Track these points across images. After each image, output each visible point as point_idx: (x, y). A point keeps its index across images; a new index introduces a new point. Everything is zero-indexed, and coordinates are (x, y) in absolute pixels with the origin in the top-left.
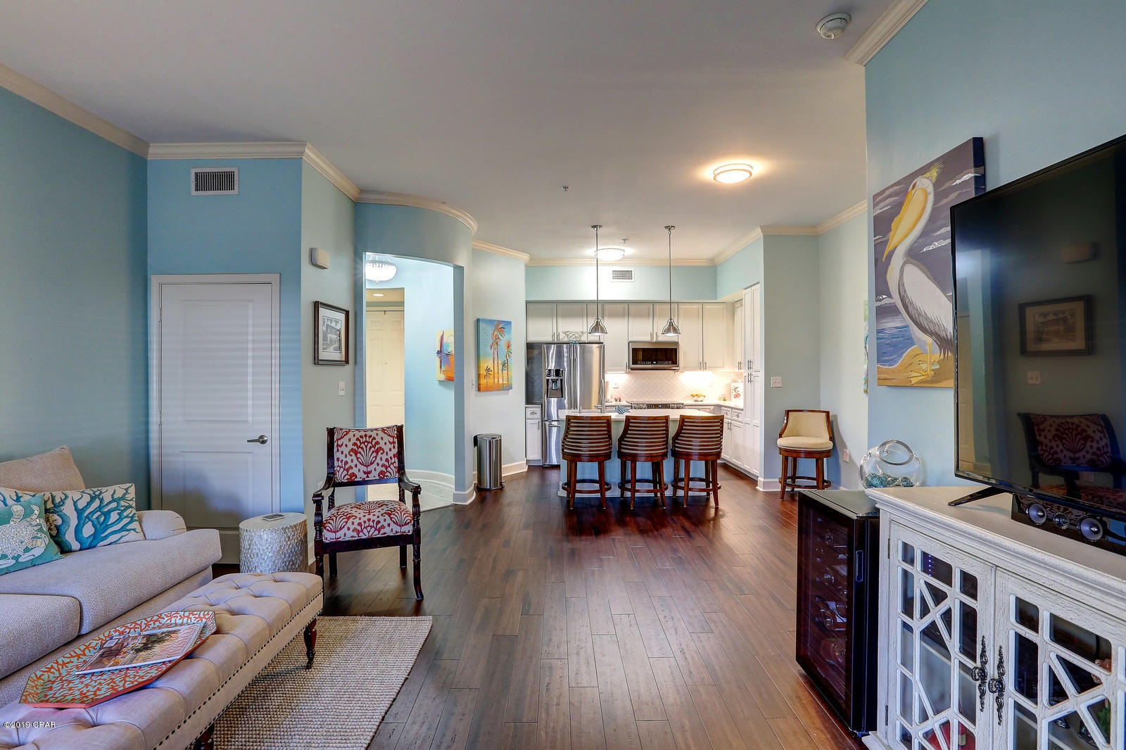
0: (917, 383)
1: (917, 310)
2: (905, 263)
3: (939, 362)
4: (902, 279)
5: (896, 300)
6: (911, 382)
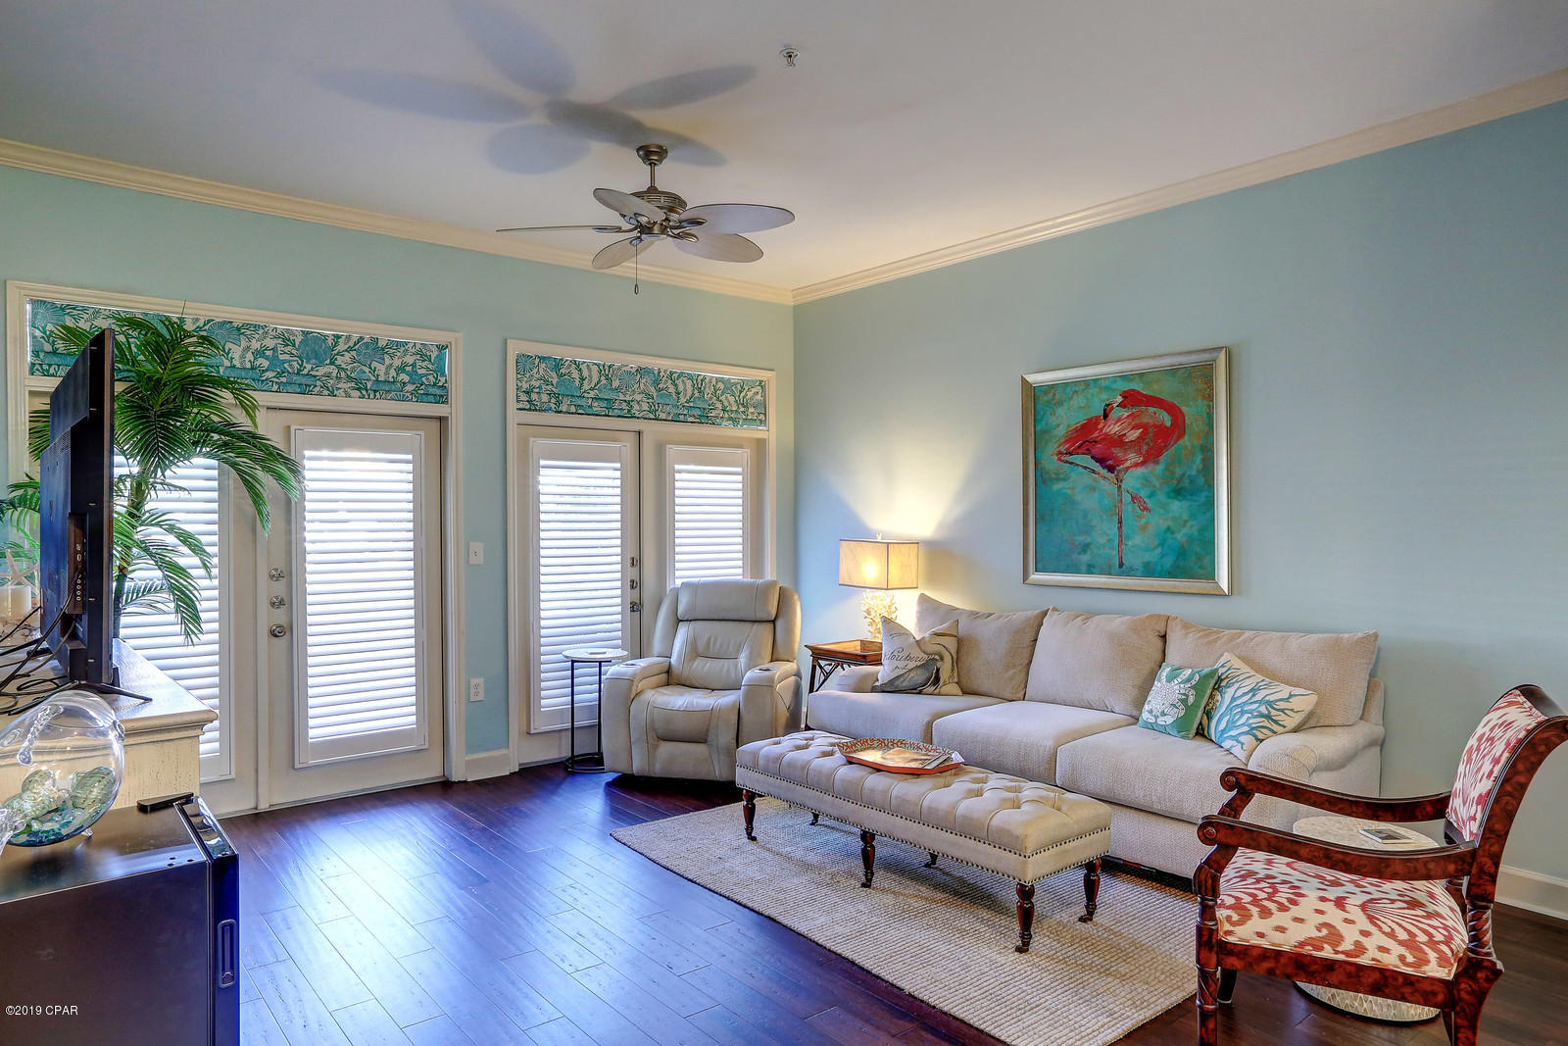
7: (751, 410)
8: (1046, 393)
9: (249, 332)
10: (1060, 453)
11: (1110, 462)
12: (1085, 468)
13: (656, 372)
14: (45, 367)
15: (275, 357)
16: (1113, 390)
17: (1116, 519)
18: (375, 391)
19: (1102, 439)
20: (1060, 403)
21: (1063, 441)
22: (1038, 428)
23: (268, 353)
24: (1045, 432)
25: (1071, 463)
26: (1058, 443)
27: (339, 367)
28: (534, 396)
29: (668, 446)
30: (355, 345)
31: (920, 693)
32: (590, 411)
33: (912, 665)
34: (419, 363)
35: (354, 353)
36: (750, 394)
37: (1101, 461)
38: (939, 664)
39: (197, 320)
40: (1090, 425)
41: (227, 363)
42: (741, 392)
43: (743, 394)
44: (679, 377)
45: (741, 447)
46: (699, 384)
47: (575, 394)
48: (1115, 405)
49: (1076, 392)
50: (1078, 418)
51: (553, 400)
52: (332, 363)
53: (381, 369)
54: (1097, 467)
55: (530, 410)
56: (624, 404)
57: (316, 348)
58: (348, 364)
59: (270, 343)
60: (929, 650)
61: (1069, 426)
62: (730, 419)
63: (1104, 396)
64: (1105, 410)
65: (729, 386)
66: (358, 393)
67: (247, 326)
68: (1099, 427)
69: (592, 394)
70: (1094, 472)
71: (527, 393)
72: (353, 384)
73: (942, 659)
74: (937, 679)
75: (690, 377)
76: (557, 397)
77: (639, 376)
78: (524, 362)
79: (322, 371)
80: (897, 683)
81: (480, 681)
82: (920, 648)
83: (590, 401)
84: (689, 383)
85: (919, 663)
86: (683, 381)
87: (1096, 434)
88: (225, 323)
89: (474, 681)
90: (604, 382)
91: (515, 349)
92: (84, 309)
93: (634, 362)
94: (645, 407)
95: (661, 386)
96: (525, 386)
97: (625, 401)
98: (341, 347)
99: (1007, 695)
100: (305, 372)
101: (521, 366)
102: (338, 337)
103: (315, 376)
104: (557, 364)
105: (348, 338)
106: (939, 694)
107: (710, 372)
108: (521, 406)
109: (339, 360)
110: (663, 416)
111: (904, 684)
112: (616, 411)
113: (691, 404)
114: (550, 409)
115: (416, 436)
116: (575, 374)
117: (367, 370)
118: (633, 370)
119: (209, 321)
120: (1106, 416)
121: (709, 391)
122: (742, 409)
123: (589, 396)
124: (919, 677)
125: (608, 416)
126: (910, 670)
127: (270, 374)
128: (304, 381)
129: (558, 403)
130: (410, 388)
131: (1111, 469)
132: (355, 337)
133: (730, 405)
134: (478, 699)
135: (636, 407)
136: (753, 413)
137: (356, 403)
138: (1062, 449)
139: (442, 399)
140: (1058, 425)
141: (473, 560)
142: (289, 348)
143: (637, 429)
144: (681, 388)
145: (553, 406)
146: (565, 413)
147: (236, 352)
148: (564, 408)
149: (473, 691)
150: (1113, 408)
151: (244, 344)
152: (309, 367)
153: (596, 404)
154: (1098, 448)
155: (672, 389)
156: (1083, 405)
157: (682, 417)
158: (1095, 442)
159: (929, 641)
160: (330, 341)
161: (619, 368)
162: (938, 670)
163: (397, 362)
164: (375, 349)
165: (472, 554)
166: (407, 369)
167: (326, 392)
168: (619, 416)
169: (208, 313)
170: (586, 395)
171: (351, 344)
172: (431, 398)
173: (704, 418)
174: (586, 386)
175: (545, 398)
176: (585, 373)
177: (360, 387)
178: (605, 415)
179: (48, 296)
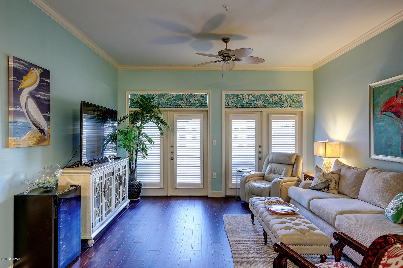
0: (32, 145)
1: (33, 117)
2: (28, 97)
3: (39, 137)
4: (27, 103)
5: (24, 110)
6: (29, 145)
7: (298, 103)
8: (377, 90)
9: (165, 95)
10: (381, 111)
11: (398, 114)
12: (390, 116)
13: (266, 95)
14: (132, 106)
15: (170, 100)
16: (399, 86)
17: (400, 136)
18: (191, 106)
19: (396, 105)
20: (381, 93)
21: (382, 107)
22: (375, 103)
23: (169, 99)
24: (377, 104)
25: (385, 115)
26: (381, 108)
27: (183, 101)
28: (230, 104)
29: (270, 115)
30: (187, 96)
31: (323, 191)
32: (245, 107)
33: (320, 182)
34: (201, 98)
35: (186, 98)
36: (297, 99)
37: (395, 113)
38: (330, 183)
39: (156, 94)
40: (392, 100)
41: (161, 102)
42: (294, 98)
43: (295, 99)
44: (273, 96)
45: (296, 114)
46: (279, 97)
47: (241, 103)
48: (400, 92)
49: (386, 88)
50: (387, 98)
51: (235, 105)
52: (182, 100)
53: (192, 100)
54: (394, 116)
55: (229, 107)
56: (255, 105)
57: (179, 97)
58: (185, 100)
59: (169, 97)
60: (326, 178)
61: (384, 101)
62: (290, 106)
63: (396, 89)
64: (396, 94)
65: (290, 97)
66: (187, 106)
67: (165, 94)
68: (394, 101)
69: (246, 102)
70: (392, 118)
71: (228, 103)
72: (186, 105)
73: (331, 181)
74: (328, 188)
75: (277, 95)
76: (236, 104)
77: (260, 96)
78: (227, 96)
79: (180, 102)
80: (316, 187)
81: (215, 174)
82: (324, 177)
83: (245, 104)
84: (276, 97)
85: (322, 182)
86: (274, 97)
87: (393, 103)
88: (161, 94)
89: (214, 174)
90: (250, 99)
91: (224, 93)
92: (138, 94)
93: (258, 93)
94: (262, 105)
95: (267, 99)
96: (227, 101)
97: (256, 103)
98: (184, 96)
99: (352, 196)
100: (176, 103)
101: (226, 97)
102: (183, 94)
103: (178, 103)
104: (236, 96)
105: (185, 94)
106: (329, 193)
107: (284, 93)
108: (226, 107)
109: (183, 100)
110: (268, 107)
111: (318, 188)
112: (253, 106)
113: (277, 103)
114: (234, 107)
115: (201, 115)
116: (242, 98)
117: (189, 101)
118: (259, 95)
119: (158, 94)
120: (397, 96)
121: (283, 99)
122: (294, 103)
123: (245, 103)
124: (322, 186)
125: (251, 108)
126: (320, 183)
127: (169, 104)
128: (176, 105)
129: (237, 105)
130: (199, 104)
131: (398, 116)
132: (187, 94)
133: (290, 102)
134: (215, 178)
135: (259, 105)
136: (298, 104)
137: (187, 109)
138: (382, 110)
139: (206, 106)
140: (381, 101)
141: (214, 145)
142: (173, 98)
143: (261, 111)
144: (274, 98)
145: (235, 106)
146: (239, 108)
147: (163, 100)
148: (238, 106)
149: (213, 176)
150: (399, 93)
151: (164, 98)
152: (177, 101)
153: (247, 105)
154: (394, 109)
155: (271, 99)
156: (389, 93)
157: (274, 107)
158: (393, 106)
159: (328, 175)
160: (181, 95)
161: (254, 95)
162: (329, 184)
163: (196, 99)
164: (191, 96)
165: (213, 143)
166: (198, 100)
167: (180, 107)
168: (254, 108)
169: (158, 92)
170: (244, 103)
171: (186, 96)
172: (204, 106)
173: (281, 106)
174: (244, 100)
175: (233, 104)
176: (244, 97)
177: (188, 105)
178: (250, 108)
179: (132, 93)
